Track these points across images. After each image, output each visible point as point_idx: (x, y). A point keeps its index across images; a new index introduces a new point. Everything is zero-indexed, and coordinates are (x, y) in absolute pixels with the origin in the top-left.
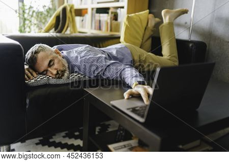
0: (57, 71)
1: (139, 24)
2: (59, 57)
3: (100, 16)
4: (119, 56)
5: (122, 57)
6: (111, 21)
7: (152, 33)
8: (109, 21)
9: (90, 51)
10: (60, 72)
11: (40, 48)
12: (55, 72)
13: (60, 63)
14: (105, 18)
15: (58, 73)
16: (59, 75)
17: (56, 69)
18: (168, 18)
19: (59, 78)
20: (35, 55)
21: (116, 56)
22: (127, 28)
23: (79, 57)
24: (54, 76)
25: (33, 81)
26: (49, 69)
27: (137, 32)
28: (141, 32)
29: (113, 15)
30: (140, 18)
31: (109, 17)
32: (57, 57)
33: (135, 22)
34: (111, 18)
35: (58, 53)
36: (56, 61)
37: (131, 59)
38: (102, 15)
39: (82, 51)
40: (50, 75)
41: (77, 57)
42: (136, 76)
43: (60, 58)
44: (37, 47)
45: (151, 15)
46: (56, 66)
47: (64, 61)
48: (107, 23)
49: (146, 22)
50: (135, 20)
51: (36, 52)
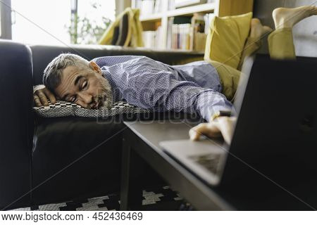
0: (93, 98)
1: (236, 33)
2: (96, 75)
3: (178, 29)
4: (198, 78)
5: (204, 79)
6: (194, 34)
7: (257, 48)
8: (191, 35)
9: (147, 65)
10: (96, 100)
11: (67, 60)
12: (88, 99)
13: (98, 84)
14: (186, 29)
15: (93, 101)
16: (95, 103)
17: (90, 94)
18: (282, 21)
19: (93, 108)
20: (59, 72)
21: (192, 76)
22: (215, 37)
23: (128, 75)
24: (86, 106)
25: (47, 108)
26: (80, 94)
27: (232, 45)
28: (239, 45)
29: (198, 24)
30: (236, 23)
31: (192, 29)
32: (93, 75)
33: (228, 28)
34: (194, 29)
35: (95, 68)
36: (91, 81)
37: (219, 84)
38: (181, 26)
39: (133, 66)
40: (80, 102)
41: (124, 75)
42: (219, 104)
43: (98, 76)
44: (62, 59)
45: (255, 20)
46: (91, 89)
47: (105, 82)
48: (189, 37)
49: (247, 31)
50: (229, 25)
51: (61, 67)
